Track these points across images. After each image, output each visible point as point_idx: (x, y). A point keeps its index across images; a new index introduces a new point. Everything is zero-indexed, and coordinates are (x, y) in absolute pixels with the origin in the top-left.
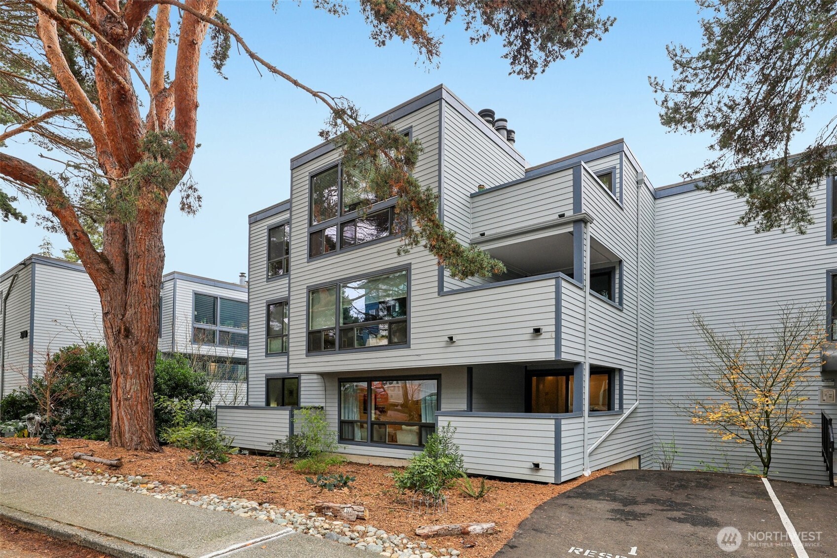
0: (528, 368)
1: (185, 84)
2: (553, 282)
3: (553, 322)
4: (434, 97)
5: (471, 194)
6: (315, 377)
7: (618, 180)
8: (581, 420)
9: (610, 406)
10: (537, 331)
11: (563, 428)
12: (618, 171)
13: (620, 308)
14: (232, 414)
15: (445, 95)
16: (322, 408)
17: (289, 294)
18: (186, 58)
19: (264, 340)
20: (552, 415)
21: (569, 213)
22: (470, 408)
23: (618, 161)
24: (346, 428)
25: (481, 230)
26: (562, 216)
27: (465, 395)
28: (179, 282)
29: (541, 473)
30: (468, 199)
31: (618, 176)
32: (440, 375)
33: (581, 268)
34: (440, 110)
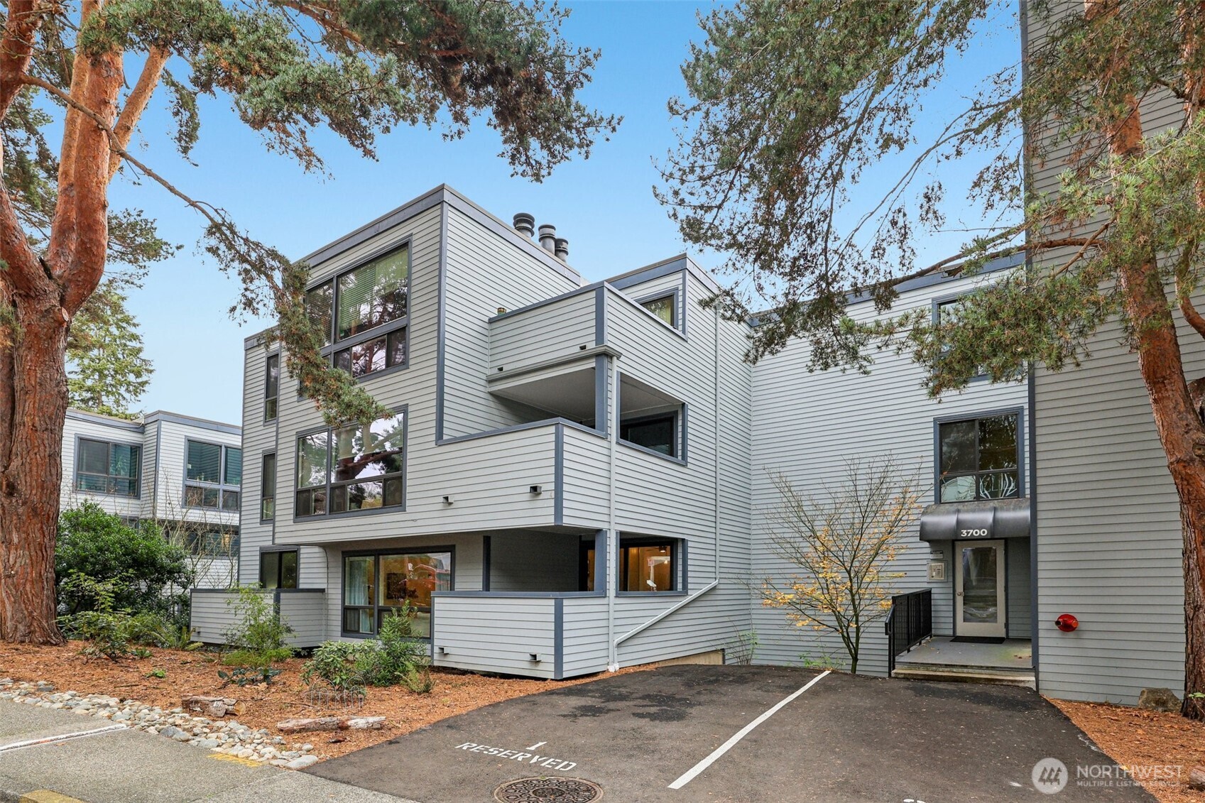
0: (583, 539)
1: (87, 179)
2: (552, 429)
3: (552, 478)
4: (434, 200)
5: (490, 319)
6: (316, 549)
7: (680, 305)
8: (604, 601)
9: (672, 587)
10: (534, 489)
11: (565, 610)
12: (680, 293)
13: (683, 463)
14: (209, 600)
15: (447, 196)
16: (322, 591)
17: (277, 445)
18: (88, 146)
19: (259, 502)
20: (551, 594)
21: (591, 346)
22: (487, 587)
23: (681, 281)
24: (350, 615)
25: (499, 363)
26: (583, 348)
27: (481, 572)
28: (164, 425)
29: (541, 667)
30: (486, 326)
31: (680, 299)
32: (454, 546)
33: (605, 413)
34: (442, 215)
